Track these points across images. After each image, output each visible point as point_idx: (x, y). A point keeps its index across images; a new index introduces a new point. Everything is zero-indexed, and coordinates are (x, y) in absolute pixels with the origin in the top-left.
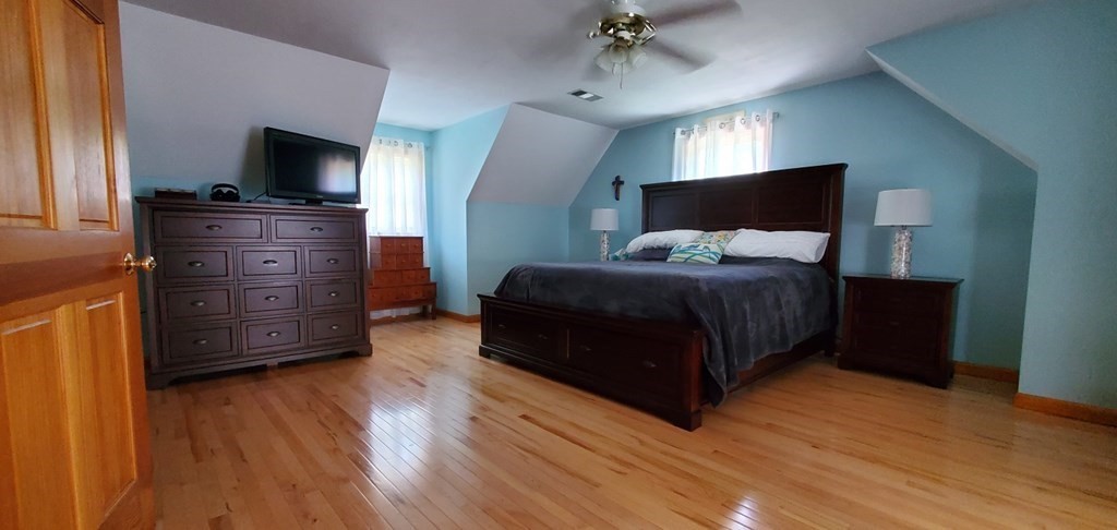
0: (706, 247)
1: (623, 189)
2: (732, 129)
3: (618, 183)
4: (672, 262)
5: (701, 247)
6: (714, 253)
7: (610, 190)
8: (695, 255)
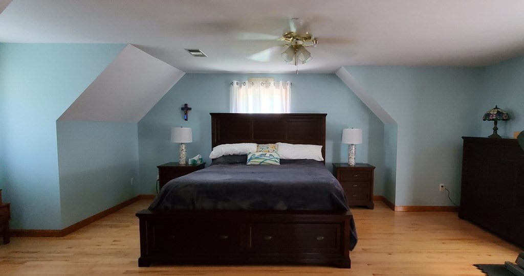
0: (270, 155)
1: (189, 113)
2: (267, 87)
3: (186, 109)
4: (251, 165)
5: (268, 155)
6: (276, 158)
7: (179, 114)
8: (266, 160)
